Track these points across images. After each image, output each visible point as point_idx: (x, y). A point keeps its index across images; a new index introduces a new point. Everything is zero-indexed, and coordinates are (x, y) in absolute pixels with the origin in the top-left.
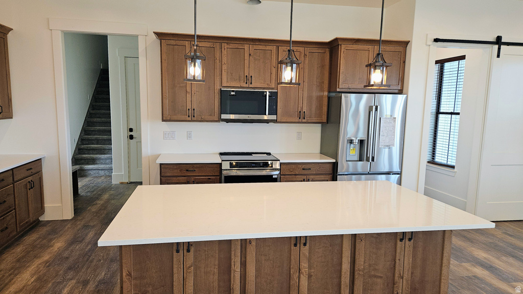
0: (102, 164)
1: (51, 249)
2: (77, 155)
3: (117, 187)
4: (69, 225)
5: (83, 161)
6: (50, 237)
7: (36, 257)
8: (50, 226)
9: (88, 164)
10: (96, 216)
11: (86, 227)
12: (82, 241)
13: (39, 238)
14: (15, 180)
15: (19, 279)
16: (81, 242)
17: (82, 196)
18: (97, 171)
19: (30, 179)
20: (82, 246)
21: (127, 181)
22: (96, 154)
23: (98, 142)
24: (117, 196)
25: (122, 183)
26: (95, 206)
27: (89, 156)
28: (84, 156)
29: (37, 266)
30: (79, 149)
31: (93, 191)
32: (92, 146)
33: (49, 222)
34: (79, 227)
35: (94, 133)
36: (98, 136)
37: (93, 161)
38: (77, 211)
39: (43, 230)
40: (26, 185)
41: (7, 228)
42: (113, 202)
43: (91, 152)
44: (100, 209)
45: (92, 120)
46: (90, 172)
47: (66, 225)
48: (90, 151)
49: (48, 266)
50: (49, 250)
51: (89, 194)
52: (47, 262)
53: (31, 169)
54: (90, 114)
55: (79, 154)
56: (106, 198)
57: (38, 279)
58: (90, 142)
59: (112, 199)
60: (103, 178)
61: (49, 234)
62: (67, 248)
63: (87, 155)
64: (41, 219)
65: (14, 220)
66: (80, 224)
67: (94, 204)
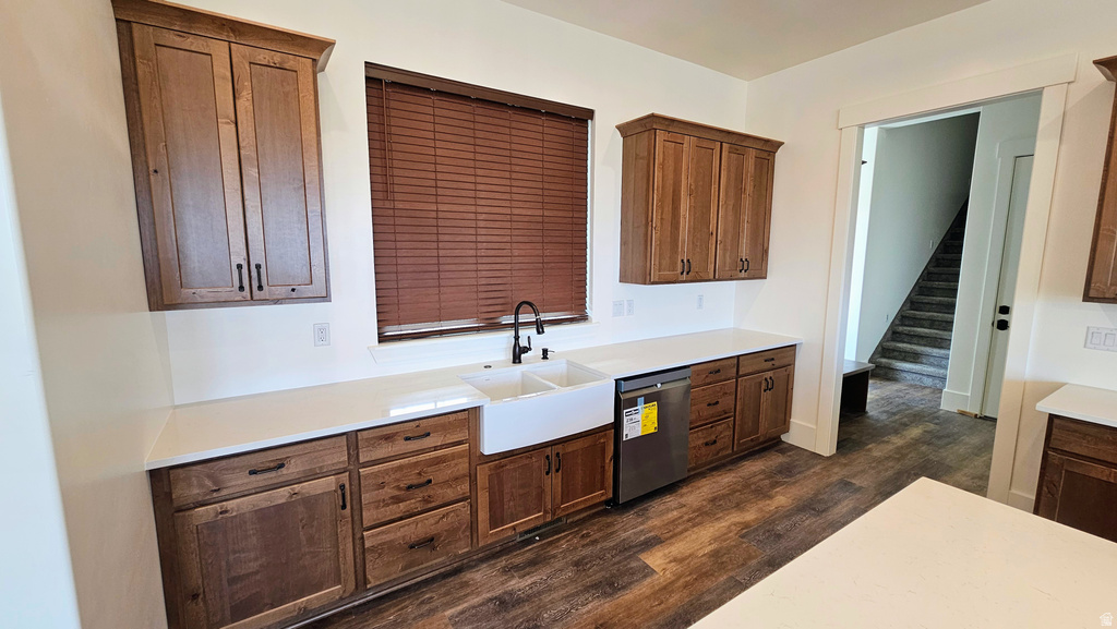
0: (931, 365)
1: (768, 502)
2: (888, 341)
3: (949, 418)
4: (819, 467)
5: (896, 354)
6: (779, 478)
7: (739, 506)
8: (790, 456)
9: (904, 360)
10: (874, 468)
11: (845, 484)
12: (823, 511)
13: (763, 472)
14: (740, 373)
15: (694, 537)
16: (819, 513)
17: (868, 418)
18: (919, 377)
19: (769, 374)
20: (816, 524)
21: (976, 411)
22: (925, 345)
23: (932, 324)
24: (939, 438)
25: (963, 413)
26: (882, 446)
27: (909, 346)
28: (900, 345)
29: (729, 527)
30: (894, 333)
31: (894, 414)
32: (919, 329)
33: (793, 448)
34: (835, 478)
35: (928, 306)
36: (935, 314)
37: (915, 357)
38: (845, 443)
39: (774, 460)
40: (760, 383)
41: (715, 442)
42: (924, 448)
43: (915, 340)
44: (890, 457)
45: (929, 284)
46: (905, 375)
47: (813, 466)
48: (912, 338)
49: (743, 537)
50: (761, 504)
51: (884, 417)
52: (746, 525)
53: (773, 359)
54: (929, 273)
55: (893, 340)
56: (912, 436)
57: (715, 554)
58: (918, 322)
59: (924, 443)
60: (927, 391)
61: (780, 472)
62: (788, 515)
63: (905, 345)
64: (784, 438)
65: (729, 433)
66: (837, 473)
67: (883, 442)
